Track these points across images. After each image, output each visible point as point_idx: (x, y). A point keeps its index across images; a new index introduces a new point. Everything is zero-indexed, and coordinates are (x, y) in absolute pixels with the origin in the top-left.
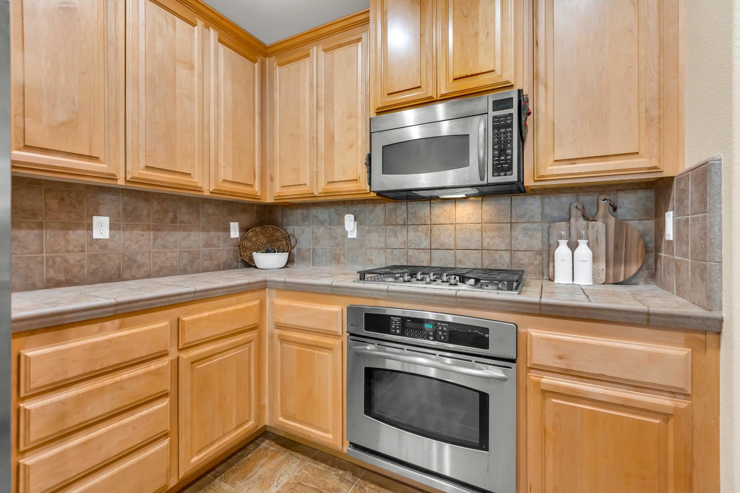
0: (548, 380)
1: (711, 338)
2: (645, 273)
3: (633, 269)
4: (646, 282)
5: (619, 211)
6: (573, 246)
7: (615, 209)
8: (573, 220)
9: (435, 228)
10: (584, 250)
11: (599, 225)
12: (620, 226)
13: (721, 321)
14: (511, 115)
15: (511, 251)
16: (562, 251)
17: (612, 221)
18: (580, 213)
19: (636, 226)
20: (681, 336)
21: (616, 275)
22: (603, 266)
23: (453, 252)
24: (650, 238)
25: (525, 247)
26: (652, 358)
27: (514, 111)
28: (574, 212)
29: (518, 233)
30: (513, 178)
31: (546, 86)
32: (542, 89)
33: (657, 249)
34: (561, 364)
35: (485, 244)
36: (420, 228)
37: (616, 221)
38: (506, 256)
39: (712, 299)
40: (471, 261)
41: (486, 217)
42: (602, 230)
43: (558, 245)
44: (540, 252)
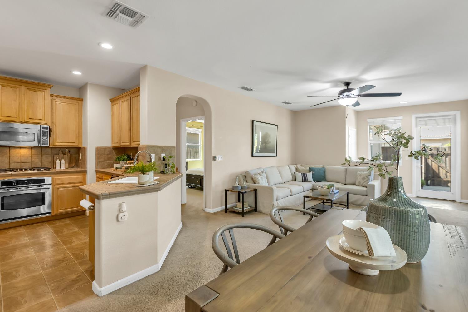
0: (58, 186)
1: (85, 173)
2: (76, 165)
3: (74, 165)
4: (76, 167)
5: (71, 152)
6: (60, 161)
7: (70, 152)
8: (60, 154)
9: (12, 156)
10: (63, 161)
11: (66, 155)
12: (71, 156)
13: (86, 171)
14: (47, 131)
15: (42, 162)
16: (58, 161)
17: (69, 154)
18: (62, 153)
19: (74, 156)
20: (81, 174)
21: (70, 166)
22: (67, 165)
23: (20, 163)
24: (77, 158)
25: (46, 161)
26: (77, 178)
27: (48, 130)
28: (60, 152)
29: (44, 157)
30: (48, 145)
31: (55, 125)
32: (54, 126)
33: (78, 160)
34: (62, 182)
35: (33, 161)
36: (4, 156)
37: (70, 154)
38: (40, 164)
39: (85, 167)
40: (28, 166)
41: (33, 153)
42: (67, 157)
43: (56, 160)
44: (50, 162)
